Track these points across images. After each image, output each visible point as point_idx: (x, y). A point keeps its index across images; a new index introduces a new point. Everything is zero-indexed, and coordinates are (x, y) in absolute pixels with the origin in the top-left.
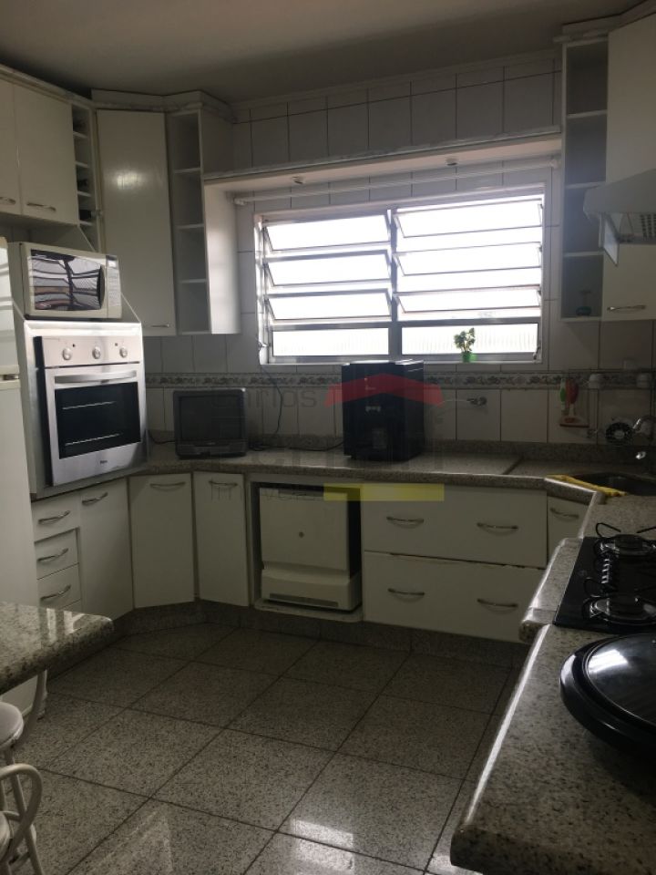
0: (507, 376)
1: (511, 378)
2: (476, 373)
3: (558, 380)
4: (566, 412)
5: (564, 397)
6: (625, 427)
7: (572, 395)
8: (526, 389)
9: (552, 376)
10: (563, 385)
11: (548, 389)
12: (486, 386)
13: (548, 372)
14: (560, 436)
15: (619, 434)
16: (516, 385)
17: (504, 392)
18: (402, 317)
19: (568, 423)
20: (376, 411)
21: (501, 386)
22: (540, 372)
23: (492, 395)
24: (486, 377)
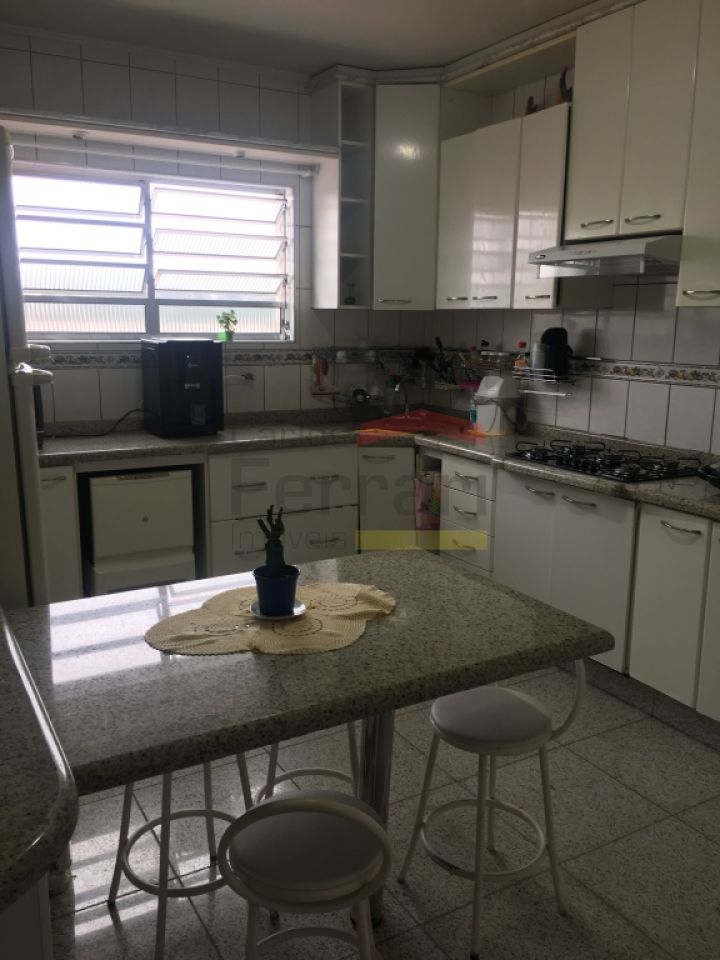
0: (268, 354)
1: (272, 355)
2: (242, 350)
3: (309, 357)
4: (318, 383)
5: (316, 370)
6: (364, 393)
7: (323, 368)
8: (283, 364)
9: (303, 353)
10: (314, 361)
11: (300, 364)
12: (251, 363)
13: (300, 350)
14: (310, 404)
15: (360, 397)
16: (276, 361)
17: (267, 367)
18: (158, 295)
19: (318, 392)
20: (195, 388)
21: (264, 362)
22: (294, 350)
23: (256, 371)
24: (252, 354)
